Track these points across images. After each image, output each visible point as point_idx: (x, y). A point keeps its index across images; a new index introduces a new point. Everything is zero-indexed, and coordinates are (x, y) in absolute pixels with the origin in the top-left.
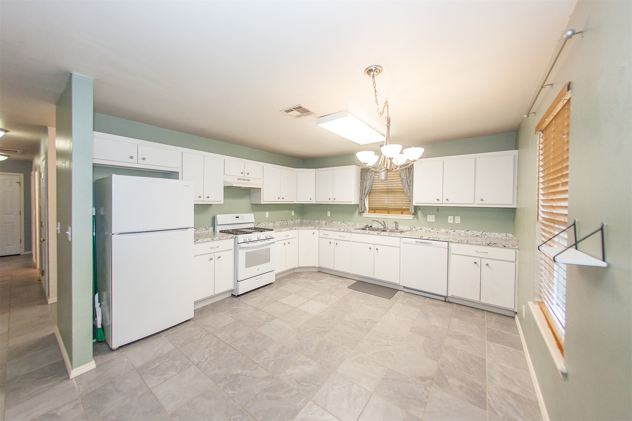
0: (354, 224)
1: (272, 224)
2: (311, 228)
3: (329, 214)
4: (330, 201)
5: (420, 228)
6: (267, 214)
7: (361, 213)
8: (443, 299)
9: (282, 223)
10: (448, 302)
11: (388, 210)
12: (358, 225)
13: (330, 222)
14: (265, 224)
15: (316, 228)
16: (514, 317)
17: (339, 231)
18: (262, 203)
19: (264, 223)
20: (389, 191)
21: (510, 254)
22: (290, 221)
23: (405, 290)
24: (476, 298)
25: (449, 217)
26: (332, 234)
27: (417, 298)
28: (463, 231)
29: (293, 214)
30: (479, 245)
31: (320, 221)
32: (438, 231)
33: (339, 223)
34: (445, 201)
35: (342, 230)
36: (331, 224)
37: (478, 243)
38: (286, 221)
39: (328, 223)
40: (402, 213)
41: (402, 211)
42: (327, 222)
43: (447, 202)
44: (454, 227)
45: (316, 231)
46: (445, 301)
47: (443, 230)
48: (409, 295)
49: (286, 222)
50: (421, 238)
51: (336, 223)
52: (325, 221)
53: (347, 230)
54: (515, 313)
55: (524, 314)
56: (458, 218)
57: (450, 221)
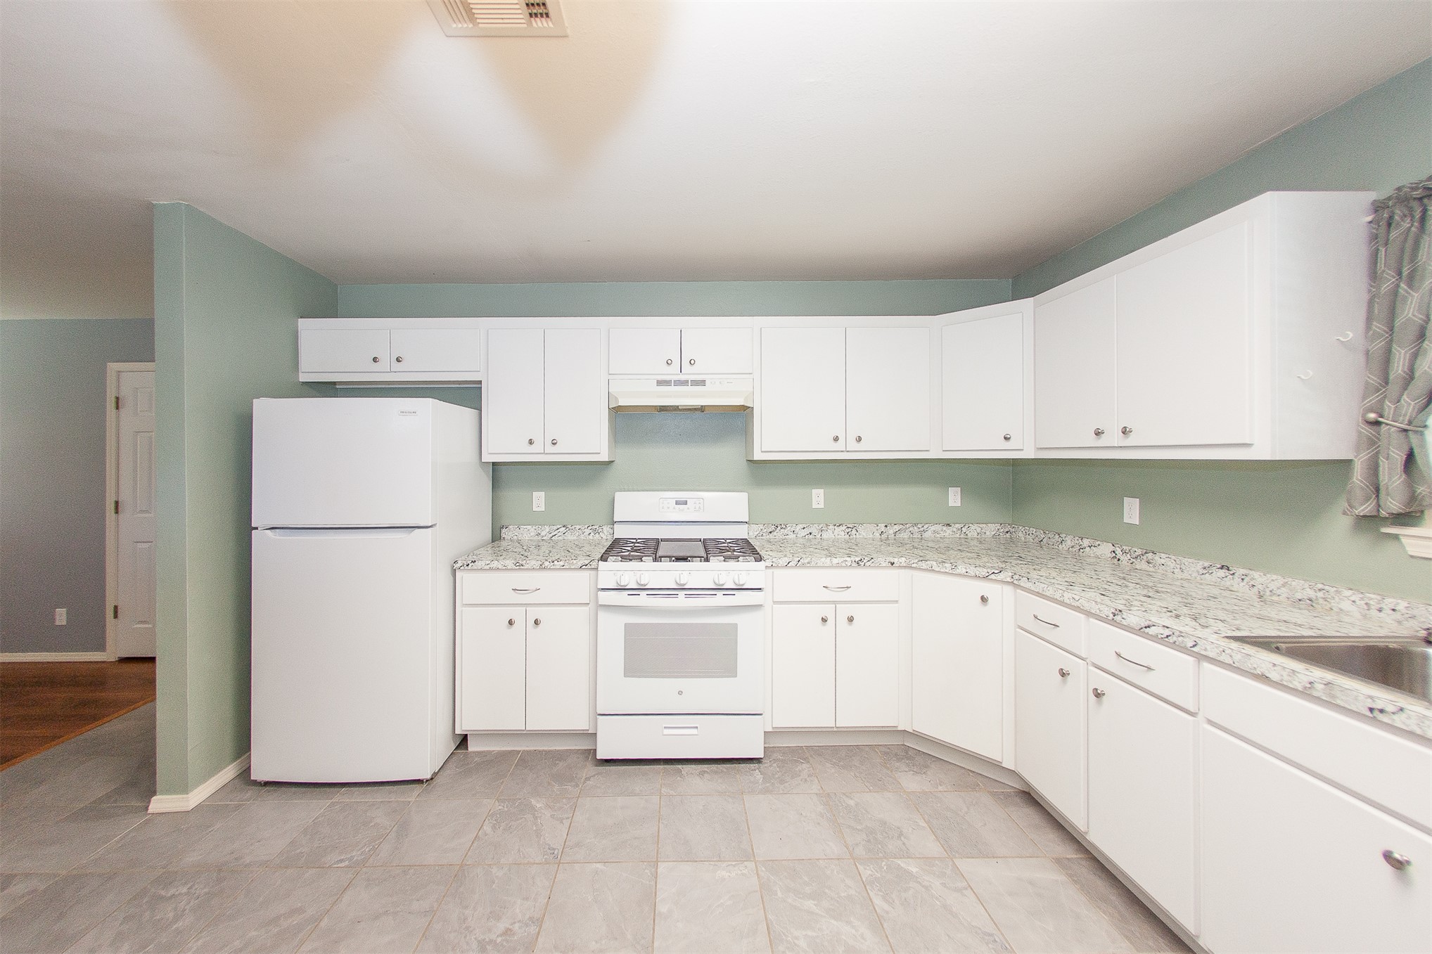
1: (842, 534)
2: (972, 570)
4: (1103, 441)
6: (818, 497)
9: (891, 532)
13: (1139, 552)
14: (807, 530)
17: (1114, 619)
18: (756, 454)
19: (802, 526)
22: (937, 528)
29: (954, 502)
31: (1086, 542)
33: (1194, 567)
35: (1133, 619)
36: (1143, 565)
38: (916, 525)
39: (1124, 558)
42: (1118, 551)
49: (914, 529)
51: (1171, 564)
52: (1112, 548)
53: (1167, 632)
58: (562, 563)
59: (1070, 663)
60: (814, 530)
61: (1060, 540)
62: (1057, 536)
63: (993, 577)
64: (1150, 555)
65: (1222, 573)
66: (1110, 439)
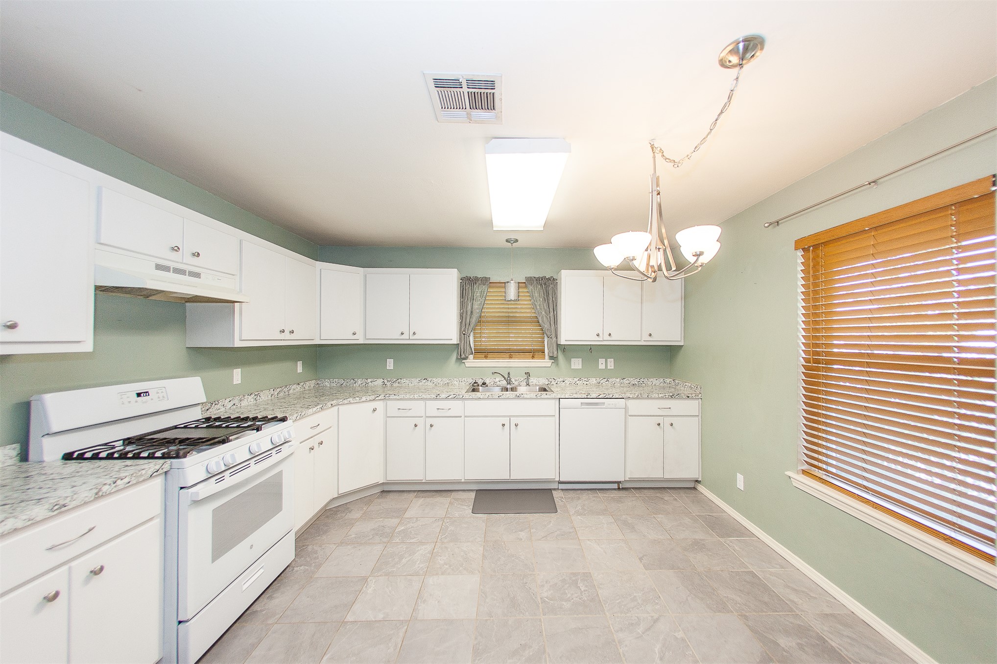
0: (448, 381)
1: (252, 400)
2: (369, 398)
3: (390, 364)
4: (403, 337)
5: (562, 380)
6: (237, 375)
7: (461, 359)
8: (616, 486)
9: (276, 393)
10: (623, 489)
11: (510, 353)
12: (455, 382)
13: (395, 380)
14: (232, 403)
15: (380, 398)
16: (694, 488)
17: (437, 397)
18: (238, 344)
19: (228, 400)
20: (510, 321)
21: (692, 407)
22: (295, 386)
23: (561, 486)
24: (658, 475)
25: (602, 361)
26: (417, 407)
27: (585, 493)
28: (618, 380)
29: (300, 369)
30: (662, 398)
31: (369, 380)
32: (587, 383)
33: (415, 381)
34: (607, 337)
35: (443, 396)
36: (397, 384)
37: (660, 395)
38: (286, 386)
39: (388, 384)
40: (533, 357)
41: (535, 353)
42: (386, 381)
43: (609, 338)
44: (606, 375)
45: (379, 405)
46: (619, 488)
47: (593, 381)
48: (571, 494)
49: (286, 390)
50: (588, 397)
51: (408, 382)
52: (383, 381)
53: (455, 396)
54: (697, 481)
55: (740, 484)
56: (611, 364)
57: (602, 366)
58: (126, 480)
59: (416, 421)
60: (236, 401)
61: (354, 382)
62: (352, 380)
63: (377, 398)
64: (399, 380)
65: (424, 381)
66: (406, 336)
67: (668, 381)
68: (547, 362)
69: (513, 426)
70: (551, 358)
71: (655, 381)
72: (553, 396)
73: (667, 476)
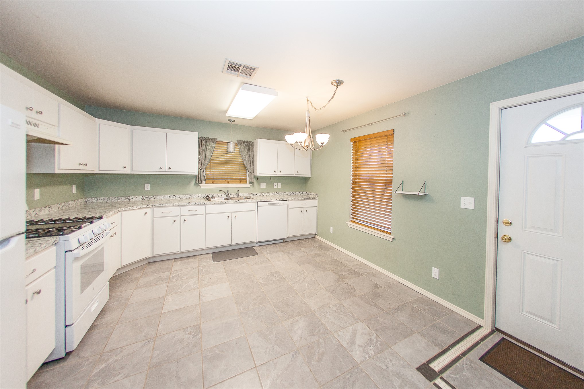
0: (189, 196)
1: (47, 211)
2: (142, 207)
3: (147, 187)
4: (161, 170)
5: (256, 194)
6: (37, 193)
7: (198, 183)
8: (283, 241)
9: (61, 207)
10: (286, 242)
11: (228, 180)
12: (194, 197)
13: (151, 196)
14: (35, 212)
15: (149, 206)
16: (315, 237)
17: (188, 205)
18: (57, 171)
19: (33, 210)
20: (227, 163)
21: (314, 203)
22: (72, 202)
23: (257, 245)
24: (300, 233)
25: (275, 184)
26: (175, 211)
27: (269, 247)
28: (283, 193)
29: (74, 190)
30: (303, 199)
31: (131, 197)
32: (268, 195)
33: (167, 197)
35: (193, 203)
36: (153, 199)
37: (302, 199)
38: (67, 202)
39: (146, 199)
40: (240, 182)
41: (242, 180)
42: (144, 198)
43: (280, 173)
44: (277, 191)
45: (148, 210)
46: (284, 242)
47: (271, 194)
48: (263, 247)
49: (67, 204)
50: (271, 200)
51: (161, 197)
52: (142, 197)
54: (316, 234)
55: (331, 231)
56: (279, 184)
57: (275, 187)
59: (175, 218)
60: (37, 211)
61: (118, 199)
62: (116, 198)
63: (147, 207)
64: (155, 197)
65: (173, 197)
66: (164, 169)
67: (304, 193)
68: (248, 185)
69: (233, 217)
70: (250, 183)
71: (299, 193)
72: (254, 201)
73: (304, 233)
